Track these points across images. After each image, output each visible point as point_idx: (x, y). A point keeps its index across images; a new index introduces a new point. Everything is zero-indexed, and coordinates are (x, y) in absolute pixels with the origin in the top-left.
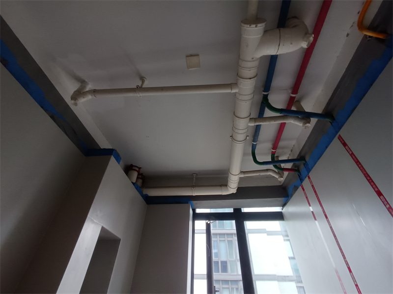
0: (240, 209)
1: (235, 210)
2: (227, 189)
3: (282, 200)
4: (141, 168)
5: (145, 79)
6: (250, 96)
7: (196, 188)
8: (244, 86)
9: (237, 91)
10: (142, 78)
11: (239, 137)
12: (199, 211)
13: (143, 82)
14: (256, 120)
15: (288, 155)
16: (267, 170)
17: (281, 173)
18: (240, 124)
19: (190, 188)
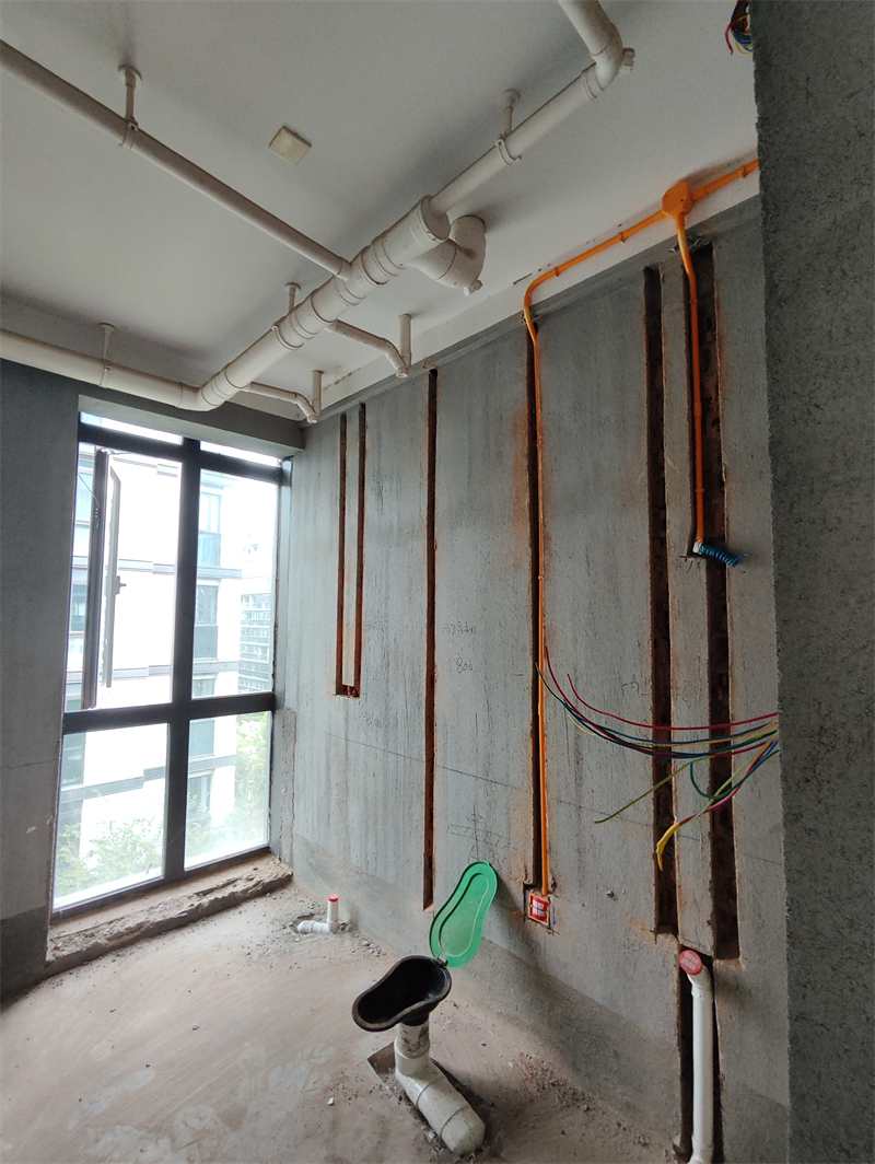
0: (197, 443)
1: (185, 440)
2: (196, 398)
3: (290, 450)
5: (137, 76)
6: (355, 302)
7: (115, 372)
8: (360, 285)
9: (346, 279)
10: (130, 70)
11: (295, 340)
12: (88, 419)
13: (130, 86)
14: (340, 325)
15: (339, 378)
16: (296, 394)
17: (317, 409)
18: (311, 323)
19: (98, 366)
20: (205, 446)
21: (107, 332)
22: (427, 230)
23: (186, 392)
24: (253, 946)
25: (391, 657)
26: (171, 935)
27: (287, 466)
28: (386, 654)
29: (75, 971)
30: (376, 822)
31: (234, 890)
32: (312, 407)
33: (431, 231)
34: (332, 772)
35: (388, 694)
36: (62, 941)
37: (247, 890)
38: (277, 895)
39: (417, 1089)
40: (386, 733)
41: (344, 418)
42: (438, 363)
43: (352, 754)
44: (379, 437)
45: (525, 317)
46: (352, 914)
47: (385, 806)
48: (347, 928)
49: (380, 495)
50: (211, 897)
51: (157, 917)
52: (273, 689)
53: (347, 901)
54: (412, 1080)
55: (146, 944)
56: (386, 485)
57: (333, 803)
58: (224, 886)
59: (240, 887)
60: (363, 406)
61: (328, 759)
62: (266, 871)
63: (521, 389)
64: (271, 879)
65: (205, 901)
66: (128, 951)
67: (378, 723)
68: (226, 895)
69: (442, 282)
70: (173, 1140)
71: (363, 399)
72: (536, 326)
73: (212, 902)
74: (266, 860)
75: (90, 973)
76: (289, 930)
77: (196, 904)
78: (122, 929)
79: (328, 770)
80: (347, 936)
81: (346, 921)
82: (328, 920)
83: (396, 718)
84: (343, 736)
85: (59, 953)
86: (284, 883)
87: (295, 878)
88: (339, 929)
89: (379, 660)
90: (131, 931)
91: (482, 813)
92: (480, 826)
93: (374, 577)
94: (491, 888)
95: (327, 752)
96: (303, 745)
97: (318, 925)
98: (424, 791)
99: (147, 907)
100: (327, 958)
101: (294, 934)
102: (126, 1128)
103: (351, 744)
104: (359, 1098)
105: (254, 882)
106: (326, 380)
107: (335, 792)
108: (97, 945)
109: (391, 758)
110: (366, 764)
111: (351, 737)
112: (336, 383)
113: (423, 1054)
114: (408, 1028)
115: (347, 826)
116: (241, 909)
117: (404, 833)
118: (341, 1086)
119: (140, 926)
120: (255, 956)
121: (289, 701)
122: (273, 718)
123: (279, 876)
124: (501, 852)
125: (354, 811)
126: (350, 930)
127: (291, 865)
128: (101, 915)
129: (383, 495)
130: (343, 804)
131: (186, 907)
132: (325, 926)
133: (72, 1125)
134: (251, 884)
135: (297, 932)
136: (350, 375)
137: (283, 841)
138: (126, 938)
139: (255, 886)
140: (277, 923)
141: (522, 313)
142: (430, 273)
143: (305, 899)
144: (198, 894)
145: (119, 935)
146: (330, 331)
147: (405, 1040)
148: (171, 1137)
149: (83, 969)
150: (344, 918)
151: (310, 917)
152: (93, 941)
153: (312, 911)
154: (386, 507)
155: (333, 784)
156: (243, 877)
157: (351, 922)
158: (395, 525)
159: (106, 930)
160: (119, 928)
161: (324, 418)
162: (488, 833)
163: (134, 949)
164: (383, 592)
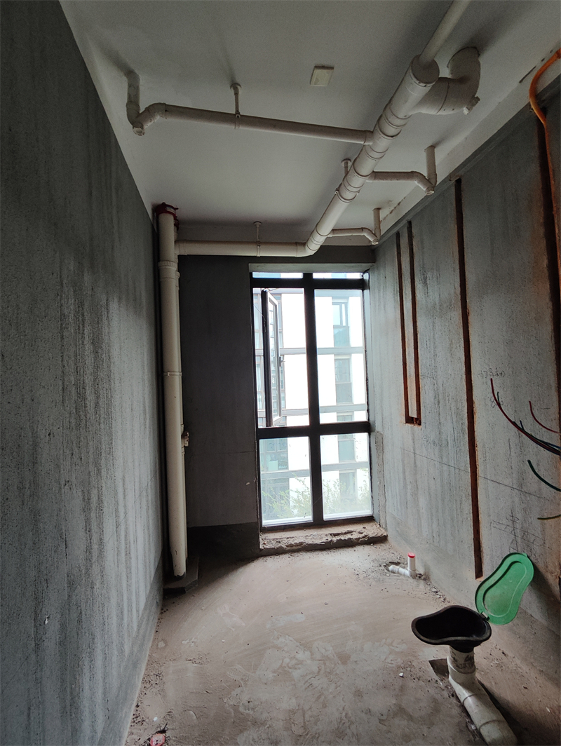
0: (311, 274)
1: (304, 274)
2: (305, 249)
3: (367, 266)
4: (177, 209)
5: (239, 87)
6: (382, 154)
7: (262, 246)
8: (382, 143)
9: (371, 144)
10: (235, 86)
11: (349, 195)
12: (256, 275)
13: (236, 94)
14: (376, 175)
15: (392, 208)
16: (362, 229)
17: (377, 235)
18: (356, 181)
19: (254, 246)
20: (316, 276)
21: (258, 226)
22: (418, 82)
23: (299, 247)
24: (361, 572)
25: (441, 397)
26: (317, 553)
27: (366, 276)
28: (437, 396)
29: (273, 557)
30: (437, 511)
31: (351, 537)
32: (375, 234)
33: (421, 81)
34: (406, 474)
35: (440, 423)
36: (267, 541)
37: (359, 539)
38: (378, 546)
39: (463, 694)
40: (441, 451)
41: (398, 235)
42: (461, 173)
43: (418, 463)
44: (422, 242)
45: (533, 107)
46: (425, 569)
47: (443, 500)
48: (423, 578)
49: (425, 283)
50: (338, 538)
51: (309, 541)
52: (369, 419)
53: (422, 560)
54: (460, 687)
55: (304, 553)
56: (429, 275)
57: (409, 494)
58: (346, 533)
59: (354, 536)
60: (410, 223)
61: (404, 466)
62: (371, 530)
63: (534, 168)
64: (374, 535)
65: (335, 539)
66: (296, 554)
67: (434, 443)
68: (346, 539)
69: (442, 113)
70: (312, 654)
71: (409, 218)
72: (544, 111)
73: (338, 540)
74: (371, 524)
75: (279, 560)
76: (383, 568)
77: (330, 539)
78: (293, 543)
79: (404, 472)
80: (422, 582)
81: (422, 573)
82: (408, 568)
83: (447, 440)
84: (412, 451)
85: (265, 546)
86: (380, 540)
87: (389, 538)
88: (417, 576)
89: (432, 400)
90: (297, 545)
91: (519, 516)
92: (518, 526)
93: (425, 341)
94: (529, 574)
95: (403, 461)
96: (388, 456)
97: (402, 570)
98: (470, 494)
99: (305, 535)
100: (407, 592)
101: (386, 571)
102: (291, 638)
103: (417, 456)
104: (421, 682)
105: (363, 535)
106: (383, 214)
107: (409, 487)
108: (281, 547)
109: (445, 468)
110: (428, 470)
111: (417, 452)
112: (391, 213)
113: (468, 673)
114: (455, 651)
115: (418, 511)
116: (355, 548)
117: (457, 521)
118: (409, 669)
119: (301, 543)
120: (361, 577)
121: (378, 427)
122: (370, 437)
123: (379, 535)
124: (537, 549)
125: (423, 502)
126: (425, 579)
127: (386, 530)
128: (284, 533)
129: (428, 282)
130: (415, 495)
131: (324, 540)
132: (407, 572)
133: (268, 626)
134: (361, 536)
135: (389, 571)
136: (399, 204)
137: (381, 514)
138: (294, 548)
139: (363, 537)
140: (376, 562)
141: (529, 104)
142: (430, 111)
143: (395, 552)
144: (331, 534)
145: (291, 545)
146: (371, 181)
147: (454, 658)
148: (311, 652)
149: (276, 557)
150: (421, 570)
151: (397, 564)
152: (280, 545)
153: (399, 561)
154: (430, 291)
155: (408, 483)
156: (357, 531)
157: (425, 574)
158: (437, 302)
159: (286, 541)
160: (291, 542)
161: (384, 239)
162: (525, 532)
163: (299, 554)
164: (432, 351)
